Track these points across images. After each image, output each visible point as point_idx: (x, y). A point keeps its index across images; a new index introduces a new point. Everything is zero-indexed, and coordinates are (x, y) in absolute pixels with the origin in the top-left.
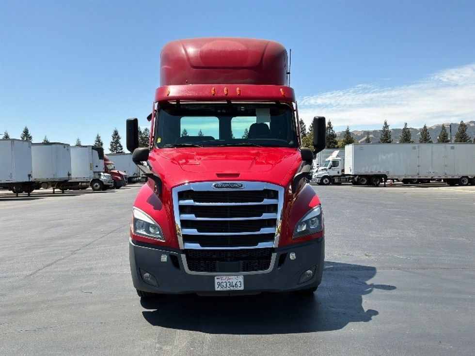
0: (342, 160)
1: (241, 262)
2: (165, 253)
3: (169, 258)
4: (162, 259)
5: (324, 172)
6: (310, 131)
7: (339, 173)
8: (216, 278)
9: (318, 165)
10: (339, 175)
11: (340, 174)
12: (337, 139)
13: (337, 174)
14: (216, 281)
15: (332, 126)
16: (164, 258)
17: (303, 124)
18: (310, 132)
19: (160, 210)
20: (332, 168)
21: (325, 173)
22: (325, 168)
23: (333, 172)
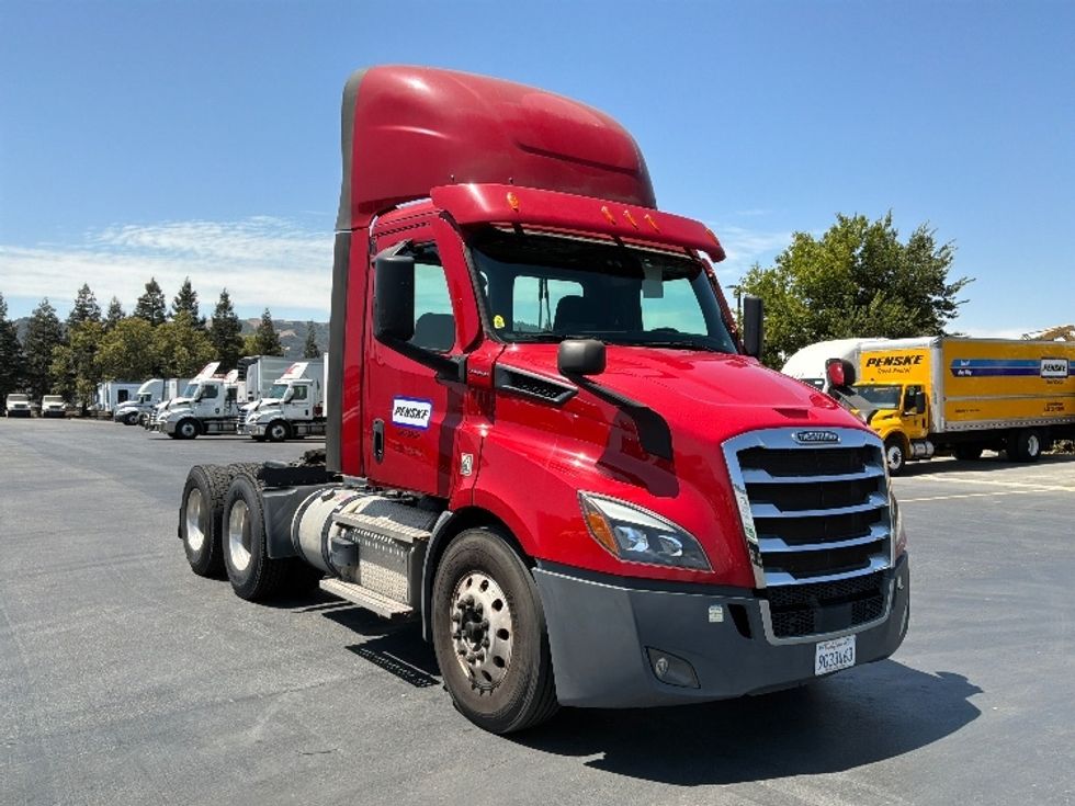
0: (315, 385)
1: (850, 605)
2: (715, 603)
3: (728, 610)
4: (711, 617)
5: (272, 411)
6: (177, 310)
7: (307, 413)
8: (818, 645)
9: (250, 393)
10: (307, 418)
11: (310, 417)
12: (242, 335)
13: (303, 416)
14: (819, 653)
15: (231, 304)
16: (716, 614)
17: (159, 292)
18: (174, 313)
19: (674, 497)
20: (293, 401)
21: (273, 413)
22: (275, 400)
23: (294, 412)
